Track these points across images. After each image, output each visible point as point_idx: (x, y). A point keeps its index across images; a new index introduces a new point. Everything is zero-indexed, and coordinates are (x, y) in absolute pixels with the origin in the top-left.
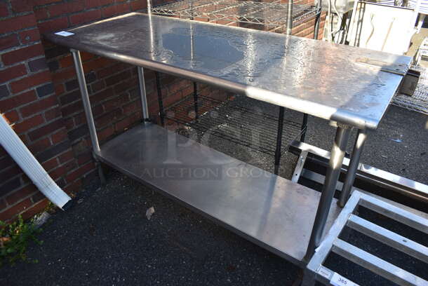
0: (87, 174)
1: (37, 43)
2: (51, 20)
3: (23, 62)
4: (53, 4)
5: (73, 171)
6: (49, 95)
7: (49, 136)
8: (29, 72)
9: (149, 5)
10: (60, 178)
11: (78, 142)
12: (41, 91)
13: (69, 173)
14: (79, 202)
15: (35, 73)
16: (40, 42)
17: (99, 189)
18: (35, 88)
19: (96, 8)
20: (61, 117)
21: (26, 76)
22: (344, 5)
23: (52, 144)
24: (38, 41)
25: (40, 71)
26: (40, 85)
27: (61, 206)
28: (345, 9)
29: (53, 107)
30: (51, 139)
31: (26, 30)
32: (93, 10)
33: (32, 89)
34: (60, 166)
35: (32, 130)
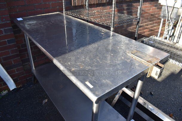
0: (29, 78)
1: (8, 22)
2: (18, 13)
3: (2, 29)
4: (20, 6)
5: (23, 76)
6: (13, 44)
7: (12, 60)
8: (4, 33)
9: (64, 10)
10: (16, 78)
11: (27, 64)
12: (9, 42)
13: (20, 76)
14: (21, 89)
15: (6, 34)
16: (10, 22)
17: (32, 85)
18: (6, 40)
19: (41, 9)
20: (18, 53)
21: (3, 35)
22: (175, 17)
23: (13, 63)
24: (9, 21)
25: (9, 33)
26: (9, 39)
27: (11, 89)
28: (175, 19)
29: (14, 49)
30: (13, 61)
31: (4, 16)
32: (39, 10)
33: (5, 40)
34: (17, 73)
35: (4, 57)
